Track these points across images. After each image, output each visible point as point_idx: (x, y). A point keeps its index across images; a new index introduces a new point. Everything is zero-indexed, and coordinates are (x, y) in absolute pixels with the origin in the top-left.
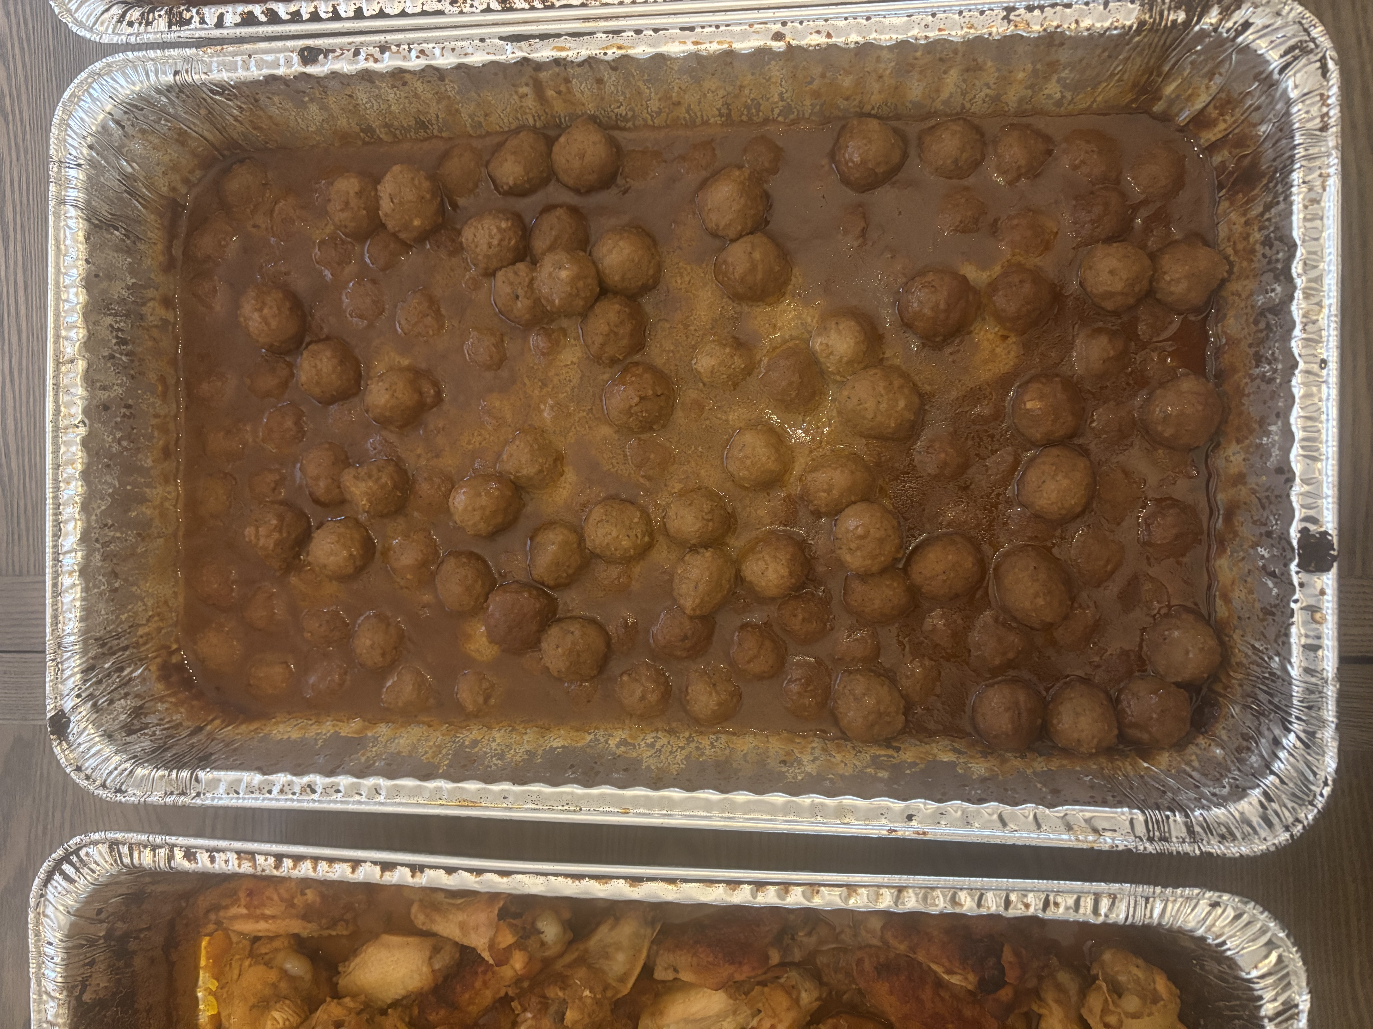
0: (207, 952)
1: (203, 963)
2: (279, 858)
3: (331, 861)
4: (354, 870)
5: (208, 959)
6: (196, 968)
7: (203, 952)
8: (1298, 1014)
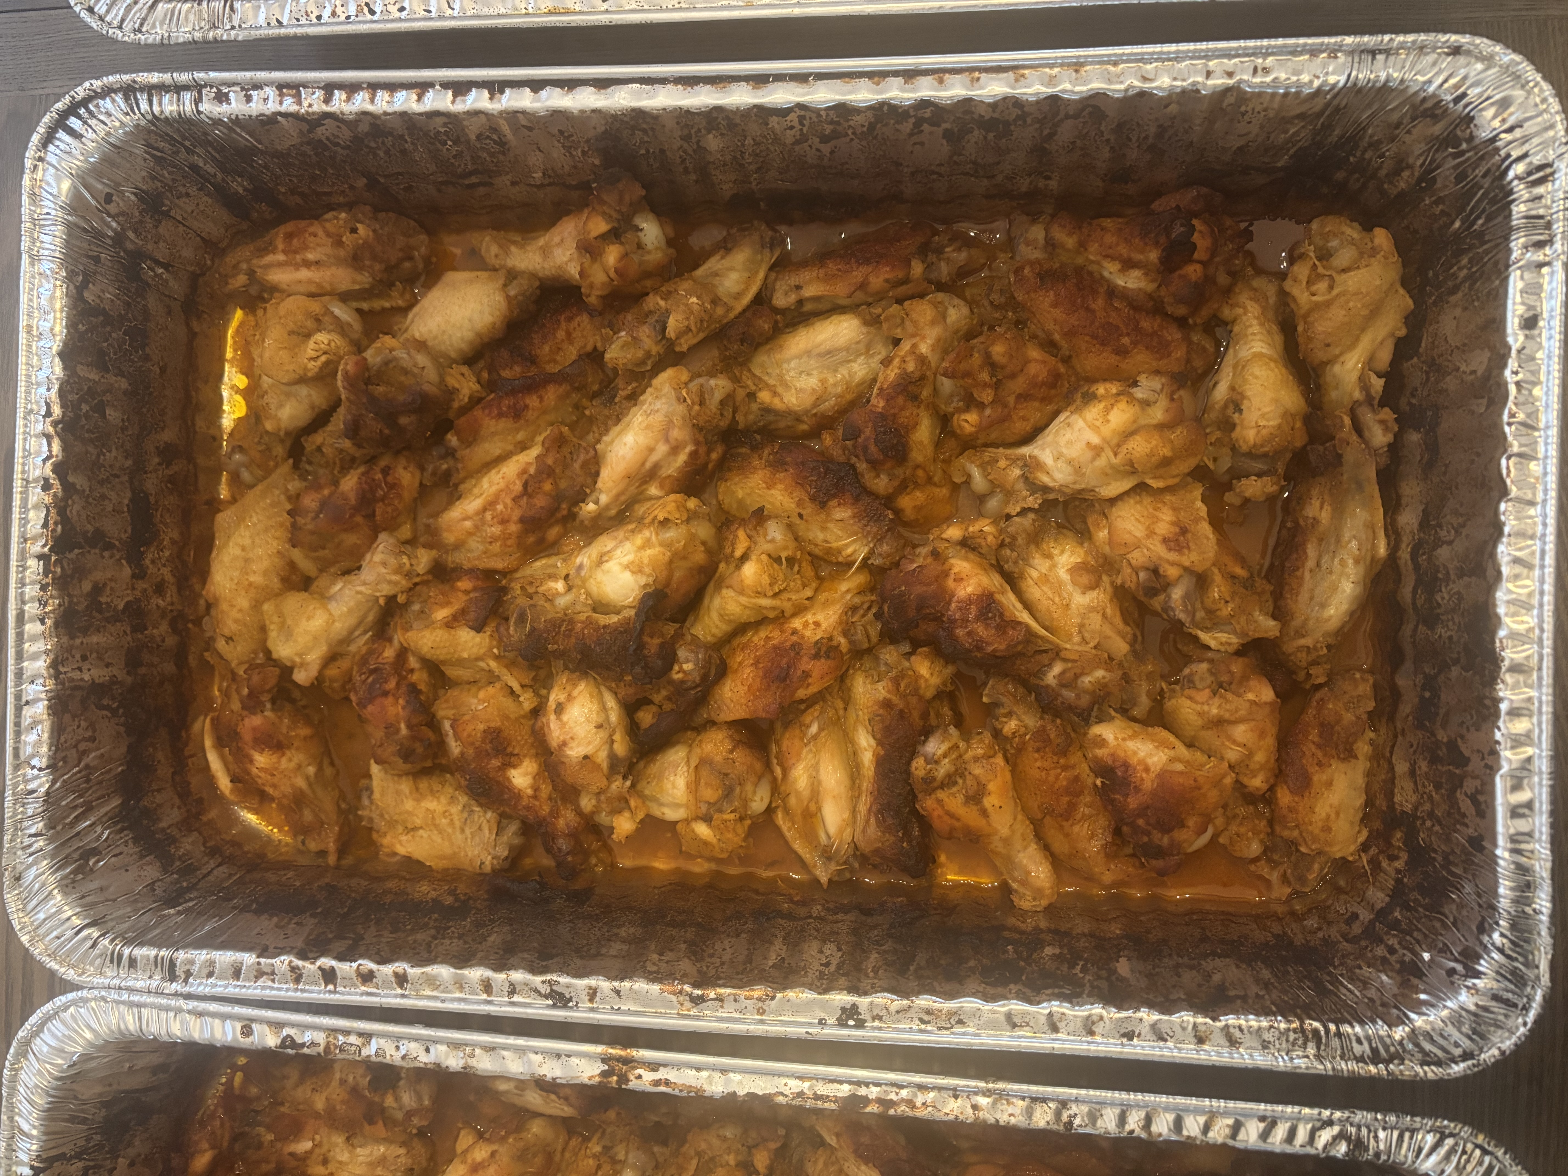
0: (235, 342)
1: (229, 354)
2: (329, 88)
3: (392, 87)
4: (420, 98)
5: (235, 350)
6: (222, 360)
7: (230, 341)
8: (1552, 174)
